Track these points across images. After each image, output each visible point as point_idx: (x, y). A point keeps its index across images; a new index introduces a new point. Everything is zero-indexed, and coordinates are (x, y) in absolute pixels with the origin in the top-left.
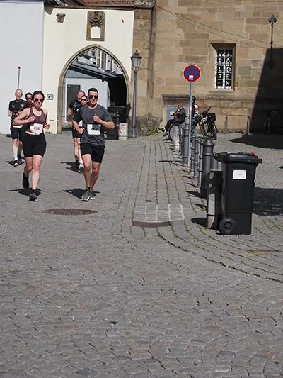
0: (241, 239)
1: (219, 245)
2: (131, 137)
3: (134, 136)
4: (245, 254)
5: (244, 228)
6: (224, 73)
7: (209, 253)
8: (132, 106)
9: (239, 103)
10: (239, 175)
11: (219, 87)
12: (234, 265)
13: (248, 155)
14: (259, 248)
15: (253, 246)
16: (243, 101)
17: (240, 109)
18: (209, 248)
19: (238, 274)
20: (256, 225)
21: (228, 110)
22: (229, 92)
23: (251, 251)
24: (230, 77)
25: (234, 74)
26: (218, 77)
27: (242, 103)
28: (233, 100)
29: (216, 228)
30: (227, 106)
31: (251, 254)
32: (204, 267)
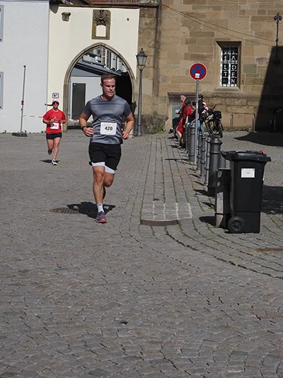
0: (250, 237)
1: (228, 243)
2: (137, 135)
3: (139, 134)
4: (255, 253)
5: (252, 226)
6: (229, 71)
7: (218, 252)
8: (137, 104)
9: (245, 101)
10: (248, 173)
11: (225, 85)
12: (244, 263)
13: (257, 153)
14: (268, 247)
15: (262, 245)
16: (249, 98)
17: (246, 107)
18: (218, 247)
19: (247, 273)
20: (265, 224)
21: (234, 108)
22: (234, 90)
23: (261, 250)
24: (236, 75)
25: (240, 72)
26: (223, 75)
27: (247, 101)
28: (239, 98)
29: (225, 226)
30: (232, 104)
31: (260, 253)
32: (214, 266)
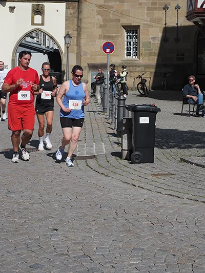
0: (147, 166)
1: (131, 171)
4: (150, 177)
5: (148, 158)
6: (132, 47)
7: (124, 177)
8: (66, 72)
9: (143, 68)
10: (144, 120)
11: (128, 57)
12: (142, 185)
13: (150, 106)
14: (160, 173)
15: (156, 171)
16: (146, 66)
18: (124, 174)
19: (145, 192)
20: (157, 156)
21: (136, 74)
22: (135, 60)
23: (154, 175)
24: (136, 50)
25: (139, 48)
26: (127, 50)
27: (145, 68)
28: (139, 66)
29: (129, 159)
30: (134, 70)
31: (154, 177)
32: (121, 187)
